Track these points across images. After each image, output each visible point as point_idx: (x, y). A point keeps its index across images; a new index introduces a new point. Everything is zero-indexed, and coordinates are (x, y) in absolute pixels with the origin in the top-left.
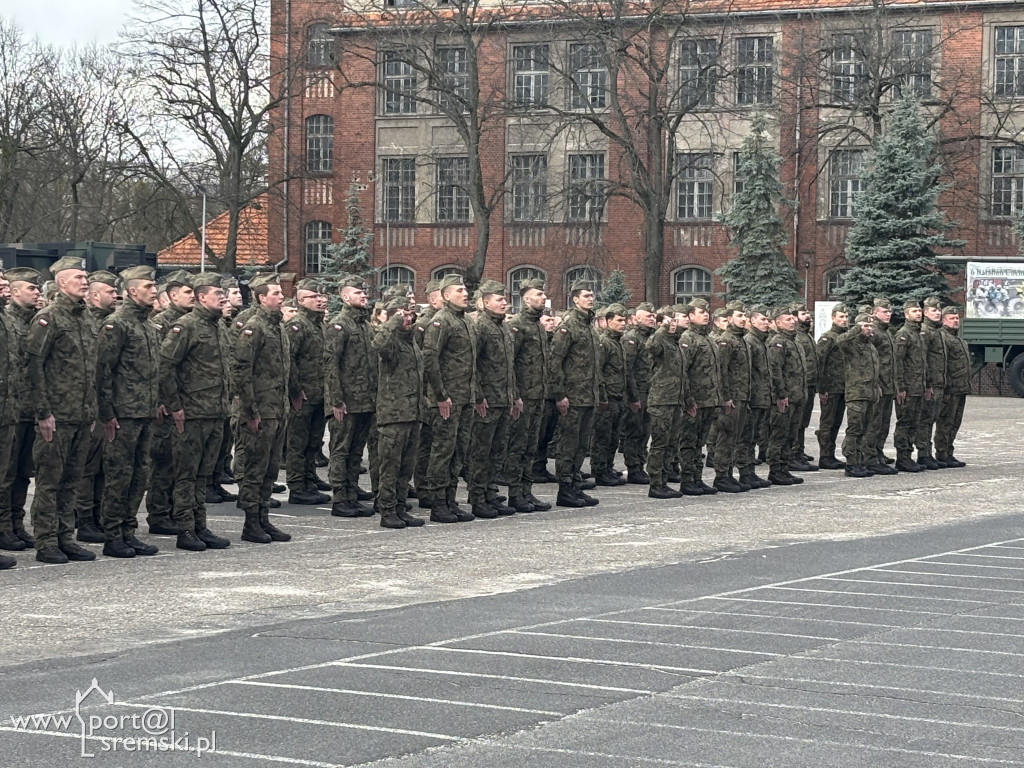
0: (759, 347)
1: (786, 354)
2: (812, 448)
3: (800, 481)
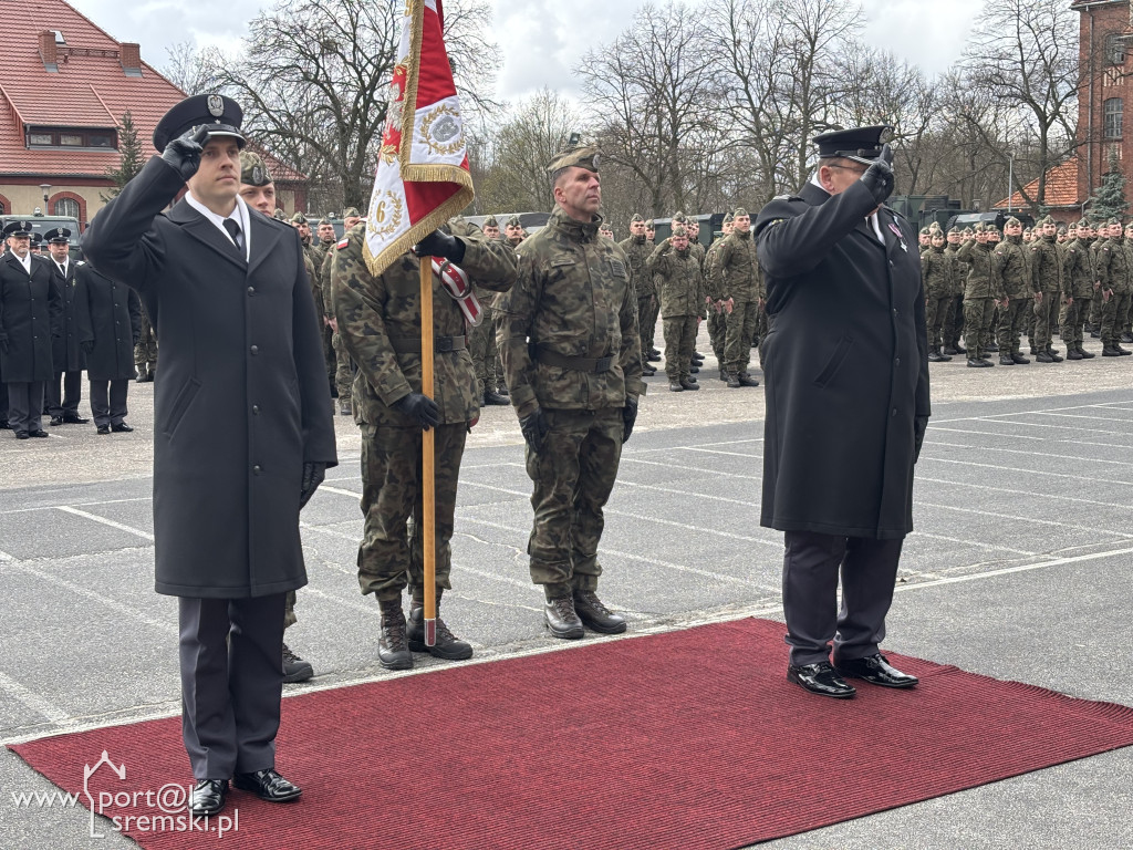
0: (1082, 251)
1: (1111, 255)
3: (1129, 354)
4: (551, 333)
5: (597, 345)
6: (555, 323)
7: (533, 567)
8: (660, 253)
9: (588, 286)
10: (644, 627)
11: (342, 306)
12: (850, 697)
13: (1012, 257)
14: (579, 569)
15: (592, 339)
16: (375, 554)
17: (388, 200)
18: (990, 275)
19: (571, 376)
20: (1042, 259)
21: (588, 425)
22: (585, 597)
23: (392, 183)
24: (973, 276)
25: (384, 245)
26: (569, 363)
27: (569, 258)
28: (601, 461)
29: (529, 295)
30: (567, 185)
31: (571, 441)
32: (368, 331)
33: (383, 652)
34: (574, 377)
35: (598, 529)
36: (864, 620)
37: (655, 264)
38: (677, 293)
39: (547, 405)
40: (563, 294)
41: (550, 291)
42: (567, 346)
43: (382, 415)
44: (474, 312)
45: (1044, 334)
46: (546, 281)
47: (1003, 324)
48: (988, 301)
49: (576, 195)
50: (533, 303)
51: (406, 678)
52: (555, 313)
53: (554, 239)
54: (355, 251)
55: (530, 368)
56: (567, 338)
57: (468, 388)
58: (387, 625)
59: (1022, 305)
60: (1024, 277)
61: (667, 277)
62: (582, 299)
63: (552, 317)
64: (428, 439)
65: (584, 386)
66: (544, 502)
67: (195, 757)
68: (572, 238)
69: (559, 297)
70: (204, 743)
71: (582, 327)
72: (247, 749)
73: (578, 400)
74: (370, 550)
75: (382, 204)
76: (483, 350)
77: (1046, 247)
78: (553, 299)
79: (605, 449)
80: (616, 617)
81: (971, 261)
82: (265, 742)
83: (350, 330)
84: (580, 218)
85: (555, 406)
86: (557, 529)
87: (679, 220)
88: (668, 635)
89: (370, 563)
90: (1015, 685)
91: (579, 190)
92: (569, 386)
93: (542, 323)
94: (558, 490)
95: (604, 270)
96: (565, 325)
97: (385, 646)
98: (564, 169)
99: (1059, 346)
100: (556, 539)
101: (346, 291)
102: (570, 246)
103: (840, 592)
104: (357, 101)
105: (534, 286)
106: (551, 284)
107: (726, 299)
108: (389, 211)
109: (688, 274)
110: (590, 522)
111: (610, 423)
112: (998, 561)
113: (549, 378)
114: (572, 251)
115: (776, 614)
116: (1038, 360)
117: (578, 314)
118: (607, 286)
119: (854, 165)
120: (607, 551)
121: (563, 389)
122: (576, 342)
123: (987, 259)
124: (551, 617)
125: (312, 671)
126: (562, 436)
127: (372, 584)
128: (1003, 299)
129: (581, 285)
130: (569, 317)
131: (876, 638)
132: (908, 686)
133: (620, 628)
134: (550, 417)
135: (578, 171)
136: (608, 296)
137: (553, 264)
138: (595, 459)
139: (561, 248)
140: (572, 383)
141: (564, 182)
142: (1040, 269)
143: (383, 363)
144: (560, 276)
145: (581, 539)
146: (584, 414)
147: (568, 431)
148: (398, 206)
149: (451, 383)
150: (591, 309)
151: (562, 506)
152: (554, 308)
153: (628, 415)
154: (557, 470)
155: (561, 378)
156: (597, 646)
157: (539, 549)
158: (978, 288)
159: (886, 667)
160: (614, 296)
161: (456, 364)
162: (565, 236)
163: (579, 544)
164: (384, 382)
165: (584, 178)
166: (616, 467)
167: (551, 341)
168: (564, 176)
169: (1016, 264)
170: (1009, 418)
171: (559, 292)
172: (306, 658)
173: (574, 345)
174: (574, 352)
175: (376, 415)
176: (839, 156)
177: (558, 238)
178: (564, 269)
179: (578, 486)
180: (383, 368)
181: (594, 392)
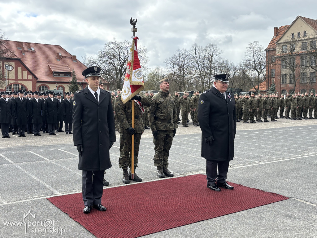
0: (267, 100)
1: (273, 101)
2: (278, 115)
3: (276, 121)
4: (159, 115)
5: (168, 117)
6: (160, 112)
7: (155, 163)
8: (181, 99)
9: (166, 105)
10: (177, 175)
11: (116, 109)
12: (220, 191)
13: (252, 101)
14: (164, 163)
15: (167, 116)
16: (122, 160)
17: (127, 88)
18: (248, 104)
19: (163, 123)
20: (259, 101)
21: (166, 134)
22: (165, 169)
23: (128, 85)
24: (245, 104)
25: (126, 97)
26: (162, 121)
27: (163, 100)
28: (169, 141)
29: (155, 107)
30: (162, 85)
31: (163, 137)
32: (121, 114)
33: (124, 180)
34: (163, 124)
35: (168, 155)
36: (222, 175)
37: (180, 101)
38: (184, 107)
39: (158, 129)
40: (162, 107)
41: (159, 106)
42: (162, 117)
43: (124, 131)
44: (143, 110)
45: (259, 116)
46: (158, 104)
47: (251, 114)
48: (248, 110)
49: (164, 87)
50: (155, 108)
51: (128, 185)
52: (160, 111)
53: (160, 96)
54: (119, 98)
55: (154, 122)
56: (162, 116)
57: (142, 126)
58: (124, 174)
59: (254, 110)
60: (255, 105)
61: (182, 104)
62: (165, 108)
63: (159, 111)
64: (133, 136)
65: (165, 125)
66: (157, 149)
67: (85, 201)
68: (163, 96)
69: (161, 107)
70: (87, 198)
71: (165, 113)
72: (96, 200)
73: (164, 128)
74: (121, 159)
75: (126, 89)
76: (145, 118)
77: (259, 99)
78: (159, 108)
79: (170, 138)
80: (171, 173)
81: (244, 101)
82: (99, 198)
83: (118, 114)
84: (165, 92)
85: (160, 129)
86: (160, 155)
87: (185, 92)
88: (182, 177)
89: (121, 161)
90: (254, 189)
91: (165, 86)
92: (162, 125)
93: (157, 112)
94: (160, 147)
95: (170, 102)
96: (162, 113)
97: (124, 179)
98: (162, 82)
99: (262, 119)
100: (159, 157)
101: (117, 106)
102: (163, 97)
103: (217, 169)
104: (120, 68)
105: (156, 105)
106: (159, 105)
107: (194, 108)
108: (127, 91)
109: (186, 103)
110: (166, 154)
111: (170, 133)
112: (250, 163)
113: (158, 124)
114: (163, 98)
115: (205, 173)
116: (258, 122)
117: (164, 111)
118: (170, 105)
119: (220, 82)
120: (170, 160)
121: (161, 126)
122: (164, 116)
123: (247, 101)
124: (158, 173)
125: (109, 184)
126: (161, 136)
127: (122, 166)
128: (251, 109)
129: (165, 105)
130: (162, 111)
131: (225, 179)
132: (232, 189)
133: (172, 176)
134: (159, 132)
135: (165, 82)
136: (171, 107)
137: (159, 101)
138: (167, 141)
139: (161, 98)
140: (163, 125)
141: (162, 84)
142: (258, 103)
143: (124, 121)
144: (161, 103)
145: (164, 157)
146: (165, 131)
147: (162, 134)
148: (129, 90)
149: (138, 125)
150: (167, 110)
151: (161, 150)
152: (159, 109)
153: (174, 132)
154: (160, 142)
155: (161, 124)
156: (168, 179)
157: (156, 159)
158: (245, 107)
159: (227, 185)
160: (172, 107)
161: (139, 121)
162: (162, 95)
163: (164, 158)
164: (124, 125)
165: (166, 84)
166: (172, 142)
167: (159, 116)
168: (162, 83)
169: (253, 102)
170: (252, 134)
171: (160, 106)
172: (108, 181)
173: (164, 117)
174: (164, 119)
175: (123, 131)
176: (217, 80)
177: (161, 96)
178: (162, 102)
179: (164, 146)
180: (124, 122)
181: (167, 127)
